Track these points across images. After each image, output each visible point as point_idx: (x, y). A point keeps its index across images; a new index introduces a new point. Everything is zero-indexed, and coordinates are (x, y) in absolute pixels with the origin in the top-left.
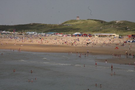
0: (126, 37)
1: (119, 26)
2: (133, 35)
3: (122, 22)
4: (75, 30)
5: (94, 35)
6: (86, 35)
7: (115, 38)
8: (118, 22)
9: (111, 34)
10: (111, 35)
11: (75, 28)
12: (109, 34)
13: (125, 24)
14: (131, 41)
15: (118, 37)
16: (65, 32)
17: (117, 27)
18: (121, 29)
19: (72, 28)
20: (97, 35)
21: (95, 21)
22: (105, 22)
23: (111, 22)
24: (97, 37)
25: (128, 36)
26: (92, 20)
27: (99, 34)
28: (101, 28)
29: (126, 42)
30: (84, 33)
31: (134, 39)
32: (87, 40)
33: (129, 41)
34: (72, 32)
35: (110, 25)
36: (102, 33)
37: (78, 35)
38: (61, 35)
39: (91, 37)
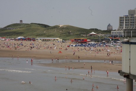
0: (69, 41)
1: (63, 31)
2: (75, 40)
3: (65, 27)
4: (18, 34)
5: (37, 40)
6: (29, 39)
7: (59, 42)
8: (61, 27)
9: (54, 38)
10: (55, 40)
11: (18, 32)
12: (53, 39)
13: (68, 28)
14: (74, 46)
15: (62, 41)
16: (7, 36)
17: (61, 31)
18: (64, 33)
19: (16, 32)
20: (40, 40)
21: (38, 25)
22: (48, 26)
23: (54, 26)
24: (41, 41)
25: (71, 40)
26: (36, 24)
27: (42, 38)
28: (45, 32)
29: (69, 46)
30: (27, 37)
31: (76, 43)
32: (31, 44)
33: (72, 46)
34: (15, 36)
35: (54, 29)
36: (46, 37)
37: (21, 39)
38: (3, 39)
39: (35, 41)
